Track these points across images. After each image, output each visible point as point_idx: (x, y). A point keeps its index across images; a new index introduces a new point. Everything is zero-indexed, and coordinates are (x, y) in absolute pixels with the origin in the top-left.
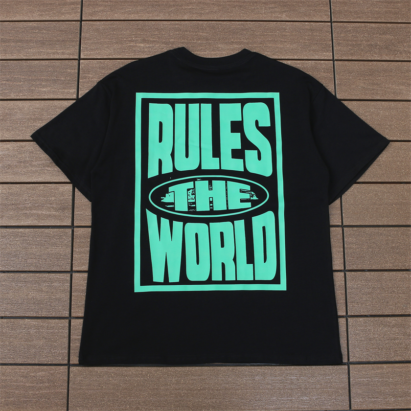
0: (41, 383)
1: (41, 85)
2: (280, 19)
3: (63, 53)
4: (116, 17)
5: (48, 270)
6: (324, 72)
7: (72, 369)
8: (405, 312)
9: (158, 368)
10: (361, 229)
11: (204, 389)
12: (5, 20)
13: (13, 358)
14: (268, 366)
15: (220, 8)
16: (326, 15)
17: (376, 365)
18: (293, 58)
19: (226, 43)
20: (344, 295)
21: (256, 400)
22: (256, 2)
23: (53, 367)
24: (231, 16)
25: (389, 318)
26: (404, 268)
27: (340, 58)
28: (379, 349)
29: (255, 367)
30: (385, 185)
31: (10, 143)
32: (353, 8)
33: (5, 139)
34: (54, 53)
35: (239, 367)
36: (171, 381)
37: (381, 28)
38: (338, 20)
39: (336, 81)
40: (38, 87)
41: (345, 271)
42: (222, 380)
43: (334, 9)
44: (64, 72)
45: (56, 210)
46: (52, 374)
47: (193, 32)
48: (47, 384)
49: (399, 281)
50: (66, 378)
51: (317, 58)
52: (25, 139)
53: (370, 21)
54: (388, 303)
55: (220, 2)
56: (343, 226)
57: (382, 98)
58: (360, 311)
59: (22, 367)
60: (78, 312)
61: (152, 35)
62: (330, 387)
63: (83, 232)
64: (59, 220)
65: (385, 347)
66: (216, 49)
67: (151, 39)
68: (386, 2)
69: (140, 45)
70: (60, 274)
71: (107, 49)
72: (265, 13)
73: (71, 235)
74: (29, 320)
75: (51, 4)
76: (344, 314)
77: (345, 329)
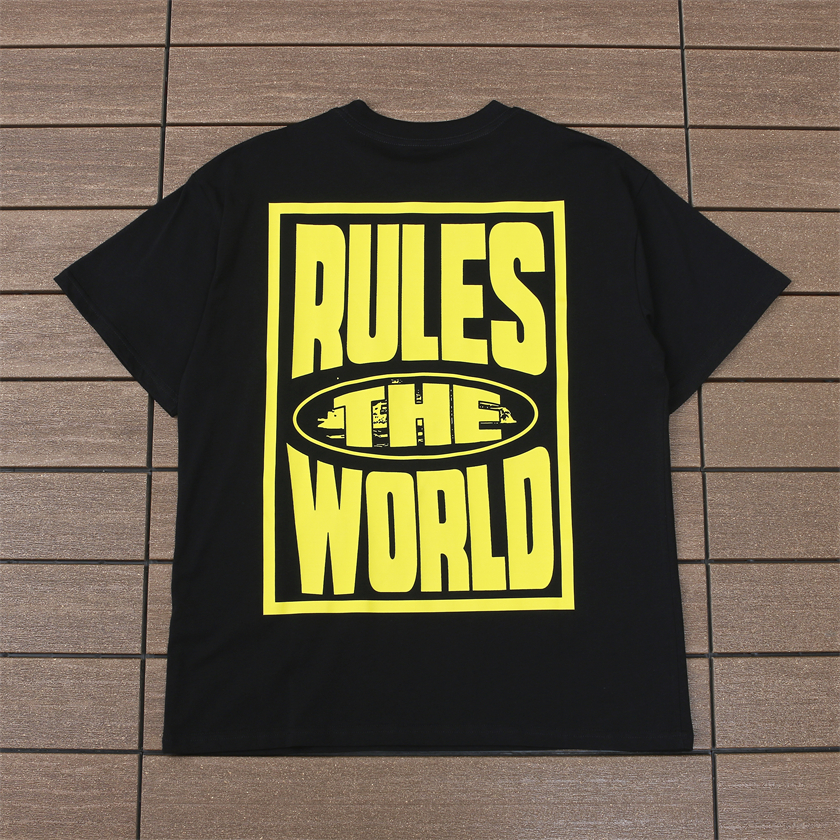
0: (84, 789)
1: (85, 177)
2: (575, 42)
3: (131, 113)
5: (99, 557)
6: (667, 151)
7: (147, 760)
8: (831, 646)
9: (324, 759)
10: (741, 475)
11: (417, 802)
12: (13, 43)
13: (27, 738)
14: (547, 755)
15: (453, 18)
16: (671, 34)
17: (769, 755)
18: (603, 123)
19: (465, 92)
20: (705, 612)
21: (523, 827)
22: (527, 7)
23: (108, 757)
24: (476, 36)
25: (797, 659)
26: (829, 556)
27: (700, 123)
28: (776, 723)
30: (791, 384)
31: (22, 296)
32: (728, 19)
33: (12, 289)
34: (111, 113)
35: (488, 758)
36: (350, 785)
37: (784, 60)
38: (696, 44)
39: (692, 170)
40: (80, 183)
41: (707, 561)
42: (454, 785)
43: (687, 22)
44: (133, 151)
45: (116, 435)
46: (106, 772)
47: (397, 68)
48: (96, 792)
49: (819, 583)
50: (135, 779)
51: (652, 121)
53: (762, 45)
54: (795, 627)
55: (453, 6)
56: (703, 470)
57: (787, 205)
58: (738, 644)
59: (45, 755)
60: (159, 643)
61: (312, 76)
62: (676, 800)
63: (170, 479)
64: (122, 455)
65: (789, 717)
66: (445, 103)
67: (312, 84)
68: (796, 6)
69: (288, 95)
70: (123, 567)
71: (221, 105)
72: (545, 30)
73: (145, 487)
74: (60, 660)
75: (106, 11)
76: (706, 650)
77: (707, 682)
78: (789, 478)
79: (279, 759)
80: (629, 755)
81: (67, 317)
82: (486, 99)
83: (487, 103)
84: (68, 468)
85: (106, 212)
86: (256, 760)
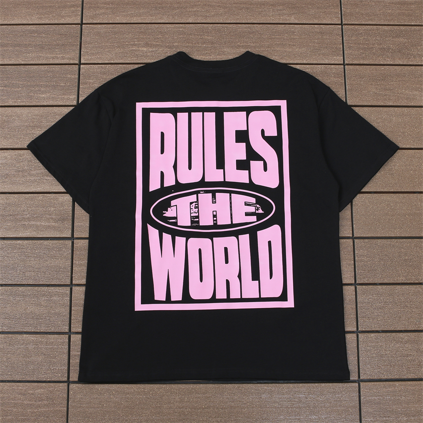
0: (40, 401)
1: (40, 91)
2: (288, 22)
3: (63, 58)
4: (118, 20)
5: (47, 283)
6: (334, 77)
7: (71, 386)
8: (419, 327)
9: (161, 385)
10: (372, 240)
11: (209, 407)
12: (3, 23)
13: (11, 375)
15: (226, 10)
16: (336, 17)
17: (387, 383)
18: (302, 62)
19: (232, 47)
20: (355, 310)
21: (262, 419)
22: (264, 4)
23: (52, 384)
25: (401, 334)
26: (417, 282)
27: (351, 62)
28: (391, 366)
29: (262, 385)
30: (397, 194)
31: (8, 151)
32: (365, 10)
33: (3, 147)
34: (53, 58)
35: (245, 385)
36: (175, 399)
37: (393, 31)
38: (349, 23)
39: (347, 86)
40: (37, 93)
41: (355, 284)
42: (227, 398)
43: (344, 11)
44: (64, 77)
45: (56, 221)
46: (51, 392)
47: (197, 35)
48: (46, 402)
49: (412, 295)
50: (66, 396)
51: (327, 62)
52: (23, 147)
53: (382, 23)
54: (400, 318)
55: (226, 4)
56: (353, 238)
57: (395, 104)
58: (371, 326)
59: (20, 384)
60: (78, 327)
61: (155, 39)
62: (340, 406)
63: (83, 244)
64: (59, 231)
65: (397, 364)
66: (222, 53)
67: (154, 43)
68: (399, 3)
69: (142, 49)
70: (59, 288)
71: (108, 54)
72: (272, 15)
73: (70, 248)
74: (27, 336)
75: (50, 7)
76: (355, 329)
77: (356, 345)
78: (397, 242)
79: (139, 385)
80: (316, 383)
81: (31, 161)
82: (243, 51)
83: (243, 53)
84: (31, 238)
85: (51, 108)
86: (127, 386)
